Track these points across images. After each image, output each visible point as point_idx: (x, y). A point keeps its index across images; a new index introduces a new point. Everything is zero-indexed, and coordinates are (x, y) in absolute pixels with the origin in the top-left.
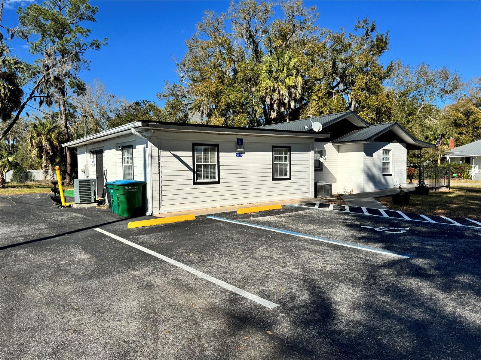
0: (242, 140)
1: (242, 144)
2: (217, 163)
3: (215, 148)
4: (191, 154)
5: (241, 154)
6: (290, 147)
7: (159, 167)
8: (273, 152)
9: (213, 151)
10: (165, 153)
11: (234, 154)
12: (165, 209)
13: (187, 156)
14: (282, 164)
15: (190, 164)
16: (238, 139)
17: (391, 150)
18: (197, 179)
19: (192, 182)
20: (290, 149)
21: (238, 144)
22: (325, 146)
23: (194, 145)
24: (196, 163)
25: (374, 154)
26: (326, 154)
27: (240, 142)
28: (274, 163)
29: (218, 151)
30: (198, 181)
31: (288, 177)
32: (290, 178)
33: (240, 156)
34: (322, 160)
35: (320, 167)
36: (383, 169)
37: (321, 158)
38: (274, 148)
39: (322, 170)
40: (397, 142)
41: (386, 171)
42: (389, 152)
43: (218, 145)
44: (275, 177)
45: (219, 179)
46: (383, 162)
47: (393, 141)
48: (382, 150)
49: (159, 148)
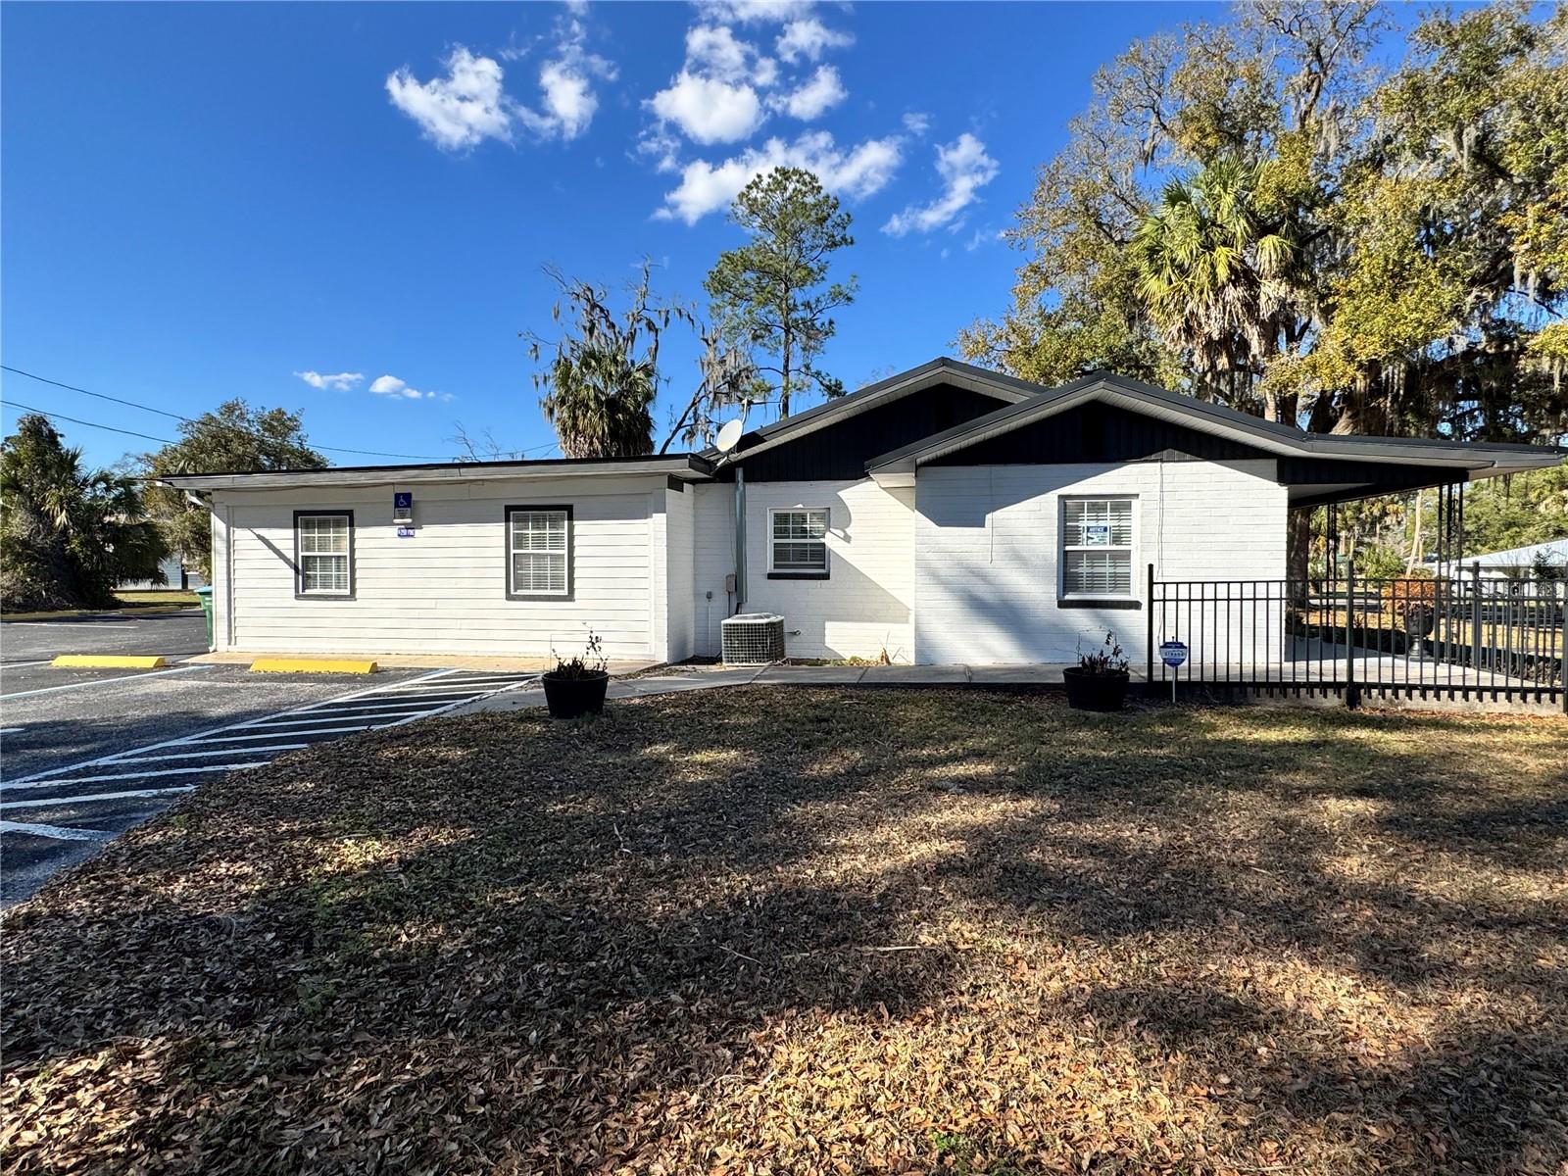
0: (408, 497)
1: (409, 506)
2: (347, 554)
3: (346, 518)
4: (290, 533)
5: (411, 532)
6: (569, 508)
7: (229, 561)
8: (507, 520)
9: (338, 525)
10: (243, 536)
11: (393, 531)
12: (243, 644)
13: (284, 538)
14: (544, 556)
15: (290, 555)
16: (397, 496)
17: (1137, 495)
18: (304, 589)
19: (292, 592)
20: (569, 512)
21: (397, 506)
22: (841, 494)
23: (297, 514)
24: (301, 554)
25: (988, 517)
26: (847, 519)
27: (404, 502)
28: (513, 551)
29: (352, 525)
30: (308, 592)
31: (565, 592)
32: (570, 597)
33: (408, 536)
34: (832, 541)
35: (823, 567)
36: (1068, 580)
37: (828, 534)
38: (512, 513)
39: (826, 577)
40: (1188, 456)
41: (1101, 588)
42: (1121, 503)
43: (350, 513)
44: (520, 592)
45: (353, 590)
46: (1068, 548)
47: (1153, 457)
48: (1052, 497)
49: (230, 524)
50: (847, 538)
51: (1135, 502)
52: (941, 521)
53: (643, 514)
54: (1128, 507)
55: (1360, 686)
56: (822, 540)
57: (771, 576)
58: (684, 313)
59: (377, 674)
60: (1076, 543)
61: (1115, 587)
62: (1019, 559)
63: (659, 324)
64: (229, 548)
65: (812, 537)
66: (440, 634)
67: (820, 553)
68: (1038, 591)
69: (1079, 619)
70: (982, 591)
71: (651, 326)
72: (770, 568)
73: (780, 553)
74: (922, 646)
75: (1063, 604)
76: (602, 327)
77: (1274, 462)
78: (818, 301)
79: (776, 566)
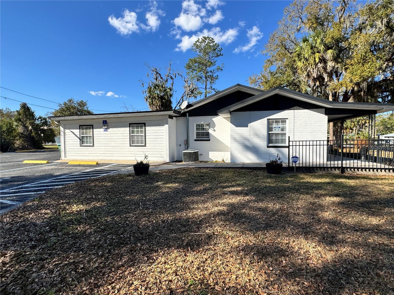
0: (106, 121)
1: (106, 123)
2: (92, 135)
3: (91, 127)
4: (78, 130)
5: (107, 130)
6: (145, 124)
7: (64, 137)
8: (130, 127)
9: (90, 128)
10: (67, 131)
11: (102, 130)
12: (68, 158)
13: (77, 132)
14: (139, 136)
15: (79, 136)
16: (103, 121)
19: (79, 145)
20: (144, 125)
21: (103, 124)
22: (213, 119)
23: (80, 126)
24: (81, 136)
25: (249, 124)
26: (214, 126)
27: (105, 123)
28: (131, 135)
29: (93, 128)
30: (83, 145)
31: (144, 145)
32: (145, 146)
33: (106, 131)
34: (211, 131)
35: (208, 138)
36: (270, 140)
37: (210, 129)
38: (131, 125)
39: (209, 140)
40: (301, 108)
41: (278, 143)
42: (284, 121)
43: (92, 125)
44: (133, 145)
45: (93, 144)
46: (270, 132)
47: (292, 108)
48: (265, 119)
49: (65, 128)
50: (214, 131)
51: (287, 120)
52: (237, 126)
53: (163, 125)
54: (285, 121)
55: (345, 168)
56: (208, 131)
57: (195, 140)
58: (180, 74)
59: (98, 165)
60: (272, 131)
61: (282, 142)
62: (257, 135)
63: (173, 77)
64: (64, 134)
65: (206, 130)
66: (114, 155)
67: (208, 134)
68: (262, 143)
69: (273, 150)
70: (248, 143)
71: (171, 78)
72: (195, 138)
73: (198, 134)
74: (232, 157)
75: (268, 147)
76: (159, 78)
77: (324, 110)
78: (214, 70)
79: (197, 138)
